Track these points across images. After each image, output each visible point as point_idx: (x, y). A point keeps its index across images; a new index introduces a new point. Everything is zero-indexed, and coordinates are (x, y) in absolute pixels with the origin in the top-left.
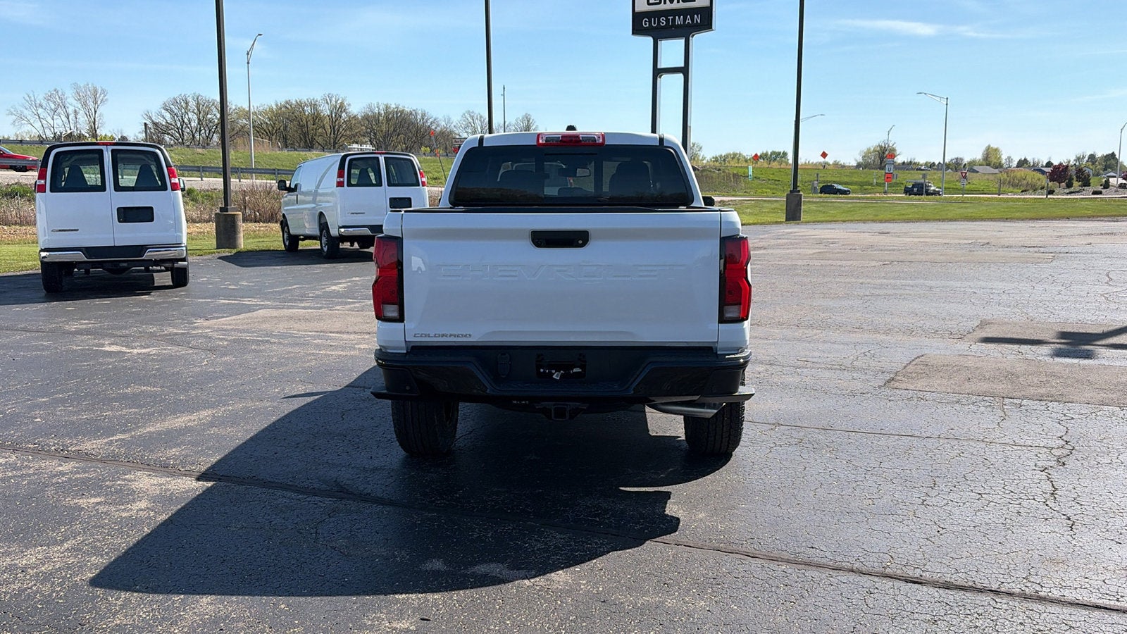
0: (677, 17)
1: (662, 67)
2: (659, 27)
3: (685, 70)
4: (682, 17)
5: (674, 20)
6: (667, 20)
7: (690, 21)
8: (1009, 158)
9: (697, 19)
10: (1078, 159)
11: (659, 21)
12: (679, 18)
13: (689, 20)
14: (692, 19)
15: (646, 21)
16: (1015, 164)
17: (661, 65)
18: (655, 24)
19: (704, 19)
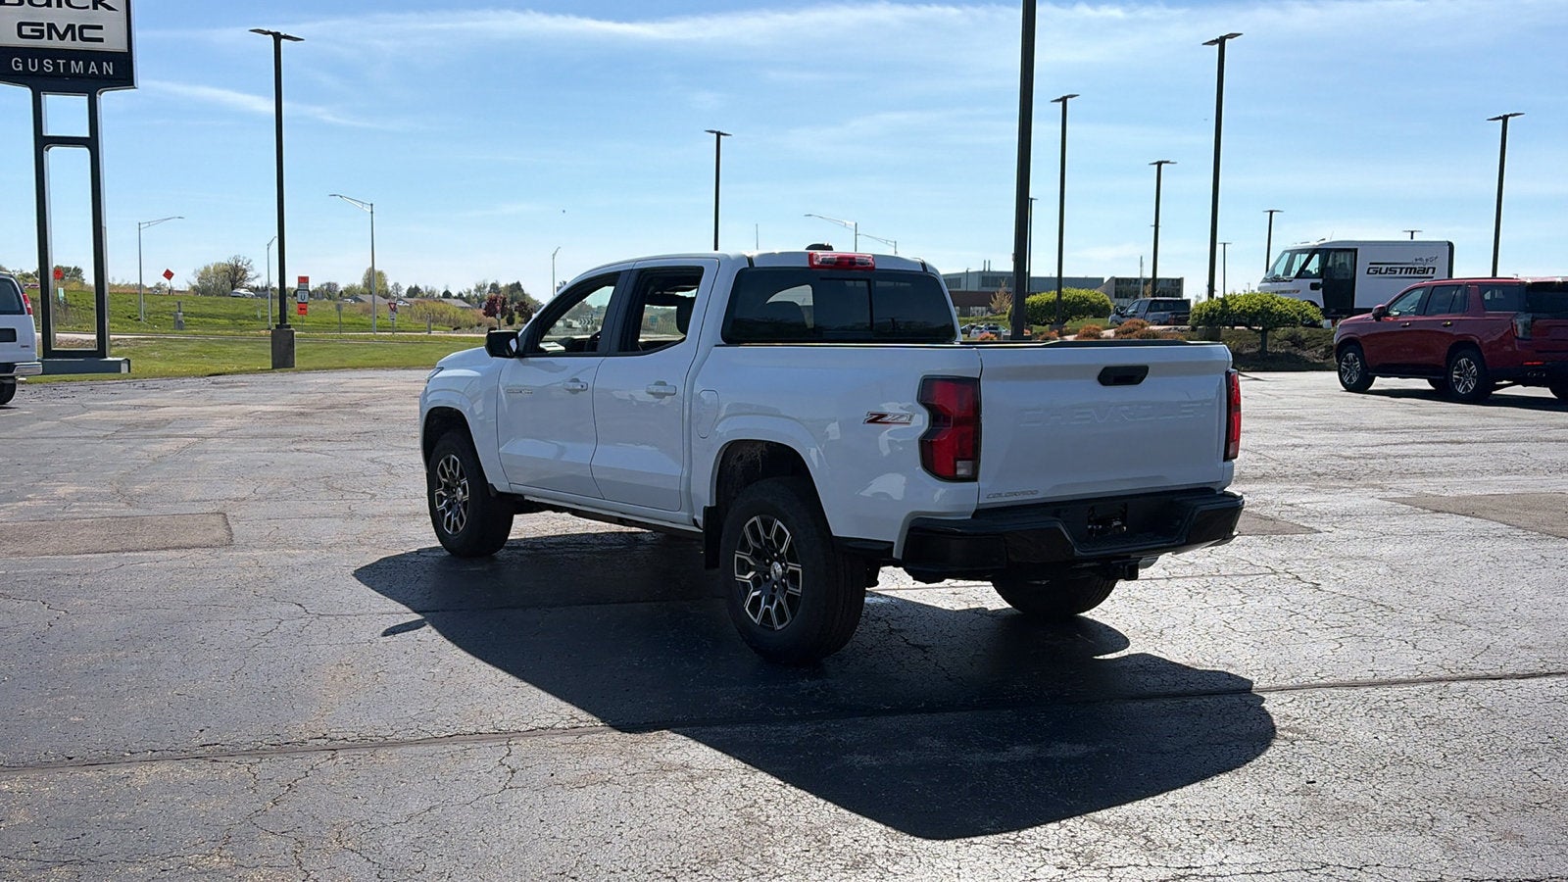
0: (73, 62)
1: (49, 134)
2: (41, 74)
3: (92, 143)
4: (81, 63)
5: (67, 66)
6: (56, 66)
7: (95, 70)
8: (396, 284)
9: (108, 68)
10: (479, 289)
11: (41, 65)
12: (77, 64)
13: (93, 68)
14: (100, 67)
15: (16, 62)
16: (404, 292)
17: (49, 131)
18: (33, 67)
19: (120, 70)
